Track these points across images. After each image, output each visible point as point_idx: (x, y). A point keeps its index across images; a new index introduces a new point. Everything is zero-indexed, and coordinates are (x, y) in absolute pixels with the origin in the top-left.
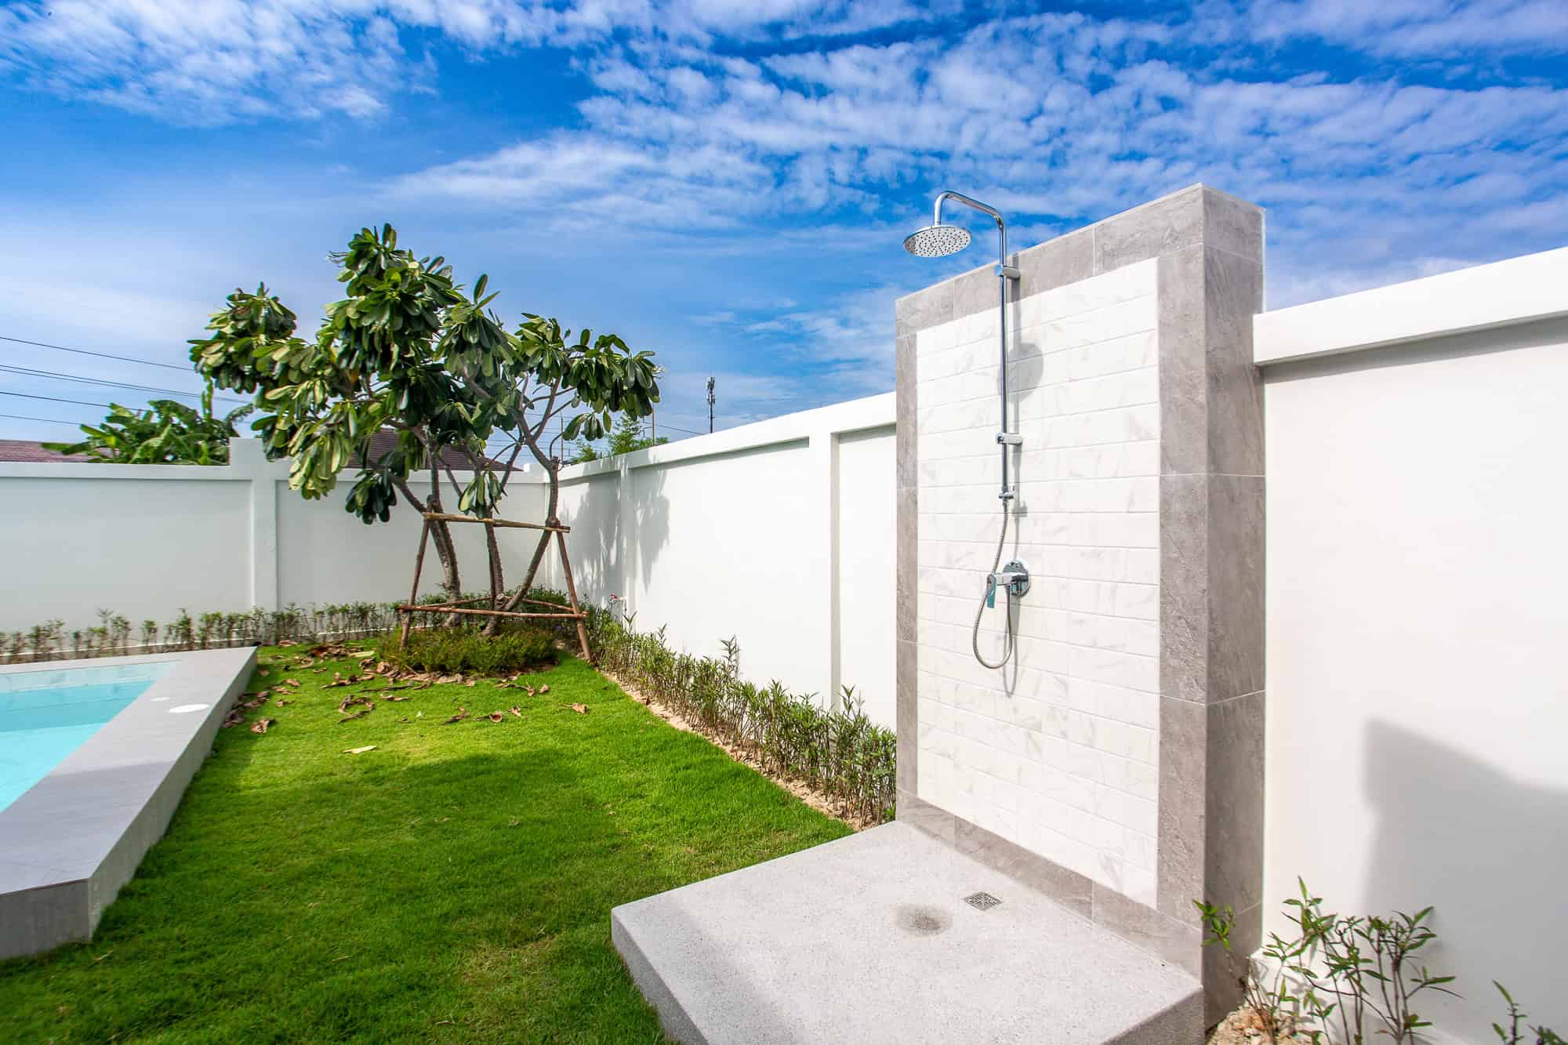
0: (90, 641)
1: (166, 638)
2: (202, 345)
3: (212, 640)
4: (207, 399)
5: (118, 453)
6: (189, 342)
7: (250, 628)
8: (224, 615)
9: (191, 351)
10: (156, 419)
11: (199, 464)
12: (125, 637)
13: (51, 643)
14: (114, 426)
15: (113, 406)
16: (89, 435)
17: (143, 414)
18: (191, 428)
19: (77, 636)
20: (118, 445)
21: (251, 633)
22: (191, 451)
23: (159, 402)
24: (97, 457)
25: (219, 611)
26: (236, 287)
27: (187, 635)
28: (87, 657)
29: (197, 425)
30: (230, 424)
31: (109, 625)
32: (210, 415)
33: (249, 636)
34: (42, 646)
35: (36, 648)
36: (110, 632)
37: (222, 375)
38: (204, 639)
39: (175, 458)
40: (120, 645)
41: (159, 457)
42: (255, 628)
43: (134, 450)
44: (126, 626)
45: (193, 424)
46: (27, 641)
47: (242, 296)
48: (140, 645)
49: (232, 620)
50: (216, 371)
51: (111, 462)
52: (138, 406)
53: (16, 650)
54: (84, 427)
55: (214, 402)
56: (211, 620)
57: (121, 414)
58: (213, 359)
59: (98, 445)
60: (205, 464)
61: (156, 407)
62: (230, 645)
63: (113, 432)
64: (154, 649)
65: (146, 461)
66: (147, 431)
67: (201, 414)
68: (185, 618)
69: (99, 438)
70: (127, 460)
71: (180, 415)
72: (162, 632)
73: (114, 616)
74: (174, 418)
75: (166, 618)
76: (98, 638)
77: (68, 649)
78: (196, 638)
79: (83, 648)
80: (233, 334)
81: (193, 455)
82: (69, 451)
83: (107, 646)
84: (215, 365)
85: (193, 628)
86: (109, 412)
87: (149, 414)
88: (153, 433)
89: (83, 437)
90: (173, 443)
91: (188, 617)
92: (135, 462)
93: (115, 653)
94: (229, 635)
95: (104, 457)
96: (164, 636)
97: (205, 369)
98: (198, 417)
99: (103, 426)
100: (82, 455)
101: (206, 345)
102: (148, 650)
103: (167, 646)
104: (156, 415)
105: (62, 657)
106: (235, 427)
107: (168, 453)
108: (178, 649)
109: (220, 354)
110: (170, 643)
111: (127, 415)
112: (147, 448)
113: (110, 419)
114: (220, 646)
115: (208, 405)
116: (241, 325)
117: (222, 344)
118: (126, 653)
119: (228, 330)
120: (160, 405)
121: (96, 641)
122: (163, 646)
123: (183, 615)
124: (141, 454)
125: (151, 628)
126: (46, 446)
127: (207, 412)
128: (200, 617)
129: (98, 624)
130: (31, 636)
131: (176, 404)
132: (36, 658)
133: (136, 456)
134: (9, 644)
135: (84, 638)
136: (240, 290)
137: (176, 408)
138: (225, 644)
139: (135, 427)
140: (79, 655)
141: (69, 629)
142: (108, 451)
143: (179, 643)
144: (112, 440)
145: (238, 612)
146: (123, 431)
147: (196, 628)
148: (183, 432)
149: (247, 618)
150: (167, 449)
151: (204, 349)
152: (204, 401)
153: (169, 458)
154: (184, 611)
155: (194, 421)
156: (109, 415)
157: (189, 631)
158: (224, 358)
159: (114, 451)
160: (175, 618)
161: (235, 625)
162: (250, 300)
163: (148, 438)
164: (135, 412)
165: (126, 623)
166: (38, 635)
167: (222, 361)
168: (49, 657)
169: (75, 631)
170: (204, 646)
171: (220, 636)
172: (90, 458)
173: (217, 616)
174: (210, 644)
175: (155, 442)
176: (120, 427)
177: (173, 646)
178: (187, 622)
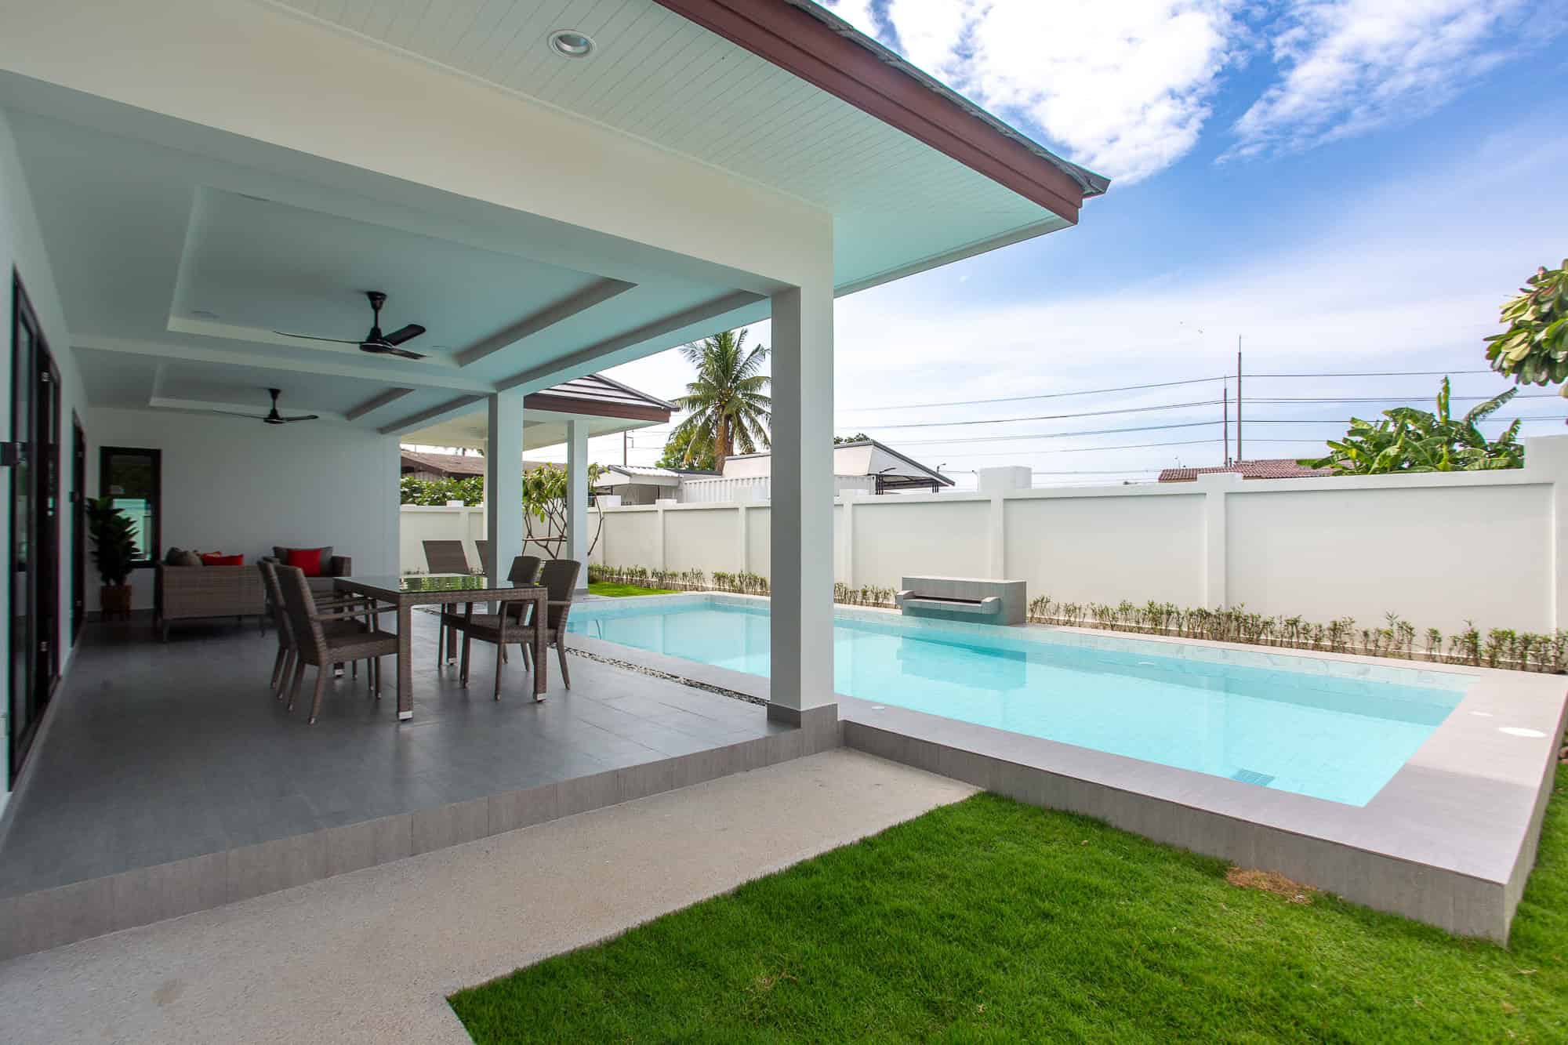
0: (1377, 641)
1: (1451, 649)
2: (1500, 342)
3: (1502, 659)
4: (1443, 401)
5: (1358, 464)
6: (1485, 340)
7: (1551, 653)
8: (1518, 634)
9: (1488, 349)
10: (1391, 428)
11: (1439, 470)
12: (1410, 642)
13: (1345, 638)
14: (1355, 439)
15: (1353, 420)
16: (1333, 449)
17: (1380, 424)
18: (1426, 432)
19: (1366, 634)
20: (1358, 455)
21: (1552, 659)
22: (1428, 456)
23: (1393, 411)
24: (1340, 469)
25: (1512, 629)
26: (1539, 266)
27: (1474, 649)
28: (1375, 655)
29: (1433, 430)
30: (1470, 424)
31: (1395, 627)
32: (1447, 416)
33: (1550, 662)
34: (1338, 639)
35: (1333, 641)
36: (1396, 635)
37: (1526, 368)
38: (1493, 657)
39: (1412, 465)
40: (1405, 649)
41: (1395, 466)
42: (1558, 654)
43: (1372, 460)
44: (1410, 631)
45: (1429, 430)
46: (1327, 633)
47: (1547, 274)
48: (1424, 652)
49: (1527, 641)
50: (1518, 367)
51: (1352, 473)
52: (1374, 417)
53: (1317, 639)
54: (1330, 443)
55: (1451, 403)
56: (1500, 637)
57: (1360, 427)
58: (1516, 351)
59: (1340, 458)
60: (1444, 470)
61: (1392, 416)
62: (1524, 668)
63: (1353, 444)
64: (1437, 659)
65: (1383, 470)
66: (1384, 440)
67: (1437, 418)
68: (1472, 631)
69: (1341, 452)
70: (1366, 470)
71: (1416, 420)
72: (1447, 642)
73: (1400, 620)
74: (1409, 425)
75: (1453, 628)
76: (1385, 639)
77: (1359, 646)
78: (1484, 654)
79: (1371, 646)
80: (1536, 319)
81: (1432, 461)
82: (1317, 465)
83: (1391, 648)
84: (1518, 360)
85: (1480, 643)
86: (1349, 426)
87: (1386, 423)
88: (1390, 442)
89: (1326, 452)
90: (1410, 450)
91: (1475, 631)
92: (1374, 473)
93: (1401, 656)
94: (1523, 656)
95: (1344, 468)
96: (1450, 646)
97: (1505, 365)
98: (1435, 420)
99: (1345, 440)
100: (1327, 468)
101: (1505, 339)
102: (1432, 659)
103: (1451, 658)
104: (1392, 424)
105: (1353, 652)
106: (1475, 427)
107: (1405, 460)
108: (1465, 662)
109: (1525, 345)
110: (1454, 654)
111: (1365, 427)
112: (1384, 457)
113: (1351, 433)
114: (1512, 667)
115: (1444, 407)
116: (1545, 308)
117: (1525, 334)
118: (1410, 657)
119: (1528, 316)
120: (1395, 414)
121: (1382, 642)
122: (1448, 657)
123: (1469, 628)
124: (1379, 464)
125: (1435, 636)
126: (1299, 462)
127: (1444, 414)
128: (1488, 632)
129: (1385, 626)
130: (1329, 629)
131: (1412, 410)
132: (1333, 649)
133: (1375, 466)
134: (1313, 633)
135: (1372, 637)
136: (1544, 269)
137: (1413, 415)
138: (1519, 667)
139: (1373, 437)
140: (1368, 652)
141: (1359, 626)
142: (1349, 464)
143: (1465, 656)
144: (1353, 453)
145: (1535, 633)
146: (1361, 442)
147: (1484, 642)
148: (1419, 438)
149: (1547, 641)
150: (1403, 457)
151: (1503, 343)
152: (1440, 404)
153: (1405, 465)
154: (1470, 624)
155: (1431, 425)
156: (1350, 429)
157: (1476, 645)
158: (1529, 348)
159: (1355, 462)
160: (1461, 631)
161: (1530, 647)
162: (1556, 277)
163: (1386, 448)
164: (1373, 424)
165: (1411, 629)
166: (1335, 629)
167: (1527, 352)
168: (1344, 650)
169: (1364, 630)
170: (1493, 663)
171: (1512, 656)
172: (1336, 470)
173: (1510, 635)
174: (1499, 663)
175: (1392, 451)
176: (1358, 439)
177: (1458, 659)
178: (1474, 636)
